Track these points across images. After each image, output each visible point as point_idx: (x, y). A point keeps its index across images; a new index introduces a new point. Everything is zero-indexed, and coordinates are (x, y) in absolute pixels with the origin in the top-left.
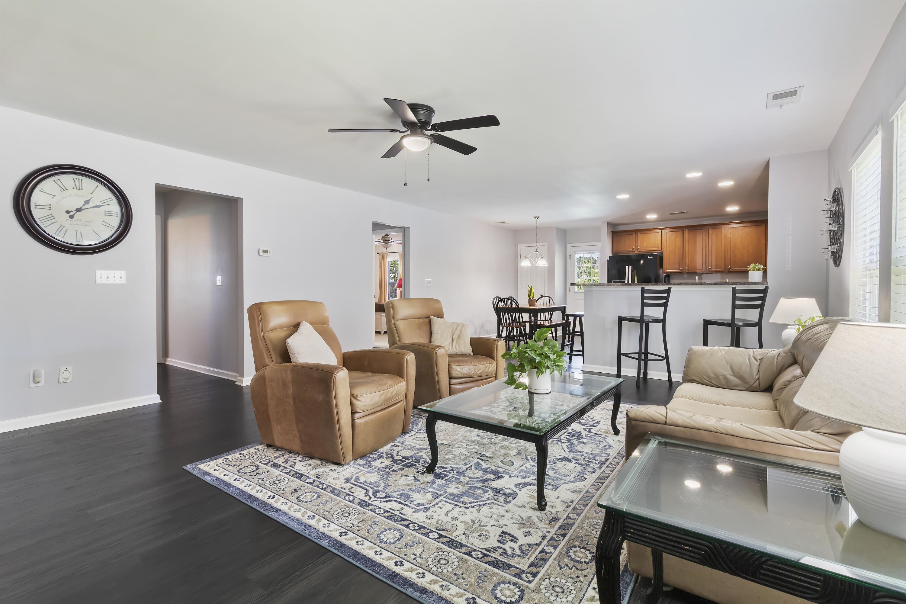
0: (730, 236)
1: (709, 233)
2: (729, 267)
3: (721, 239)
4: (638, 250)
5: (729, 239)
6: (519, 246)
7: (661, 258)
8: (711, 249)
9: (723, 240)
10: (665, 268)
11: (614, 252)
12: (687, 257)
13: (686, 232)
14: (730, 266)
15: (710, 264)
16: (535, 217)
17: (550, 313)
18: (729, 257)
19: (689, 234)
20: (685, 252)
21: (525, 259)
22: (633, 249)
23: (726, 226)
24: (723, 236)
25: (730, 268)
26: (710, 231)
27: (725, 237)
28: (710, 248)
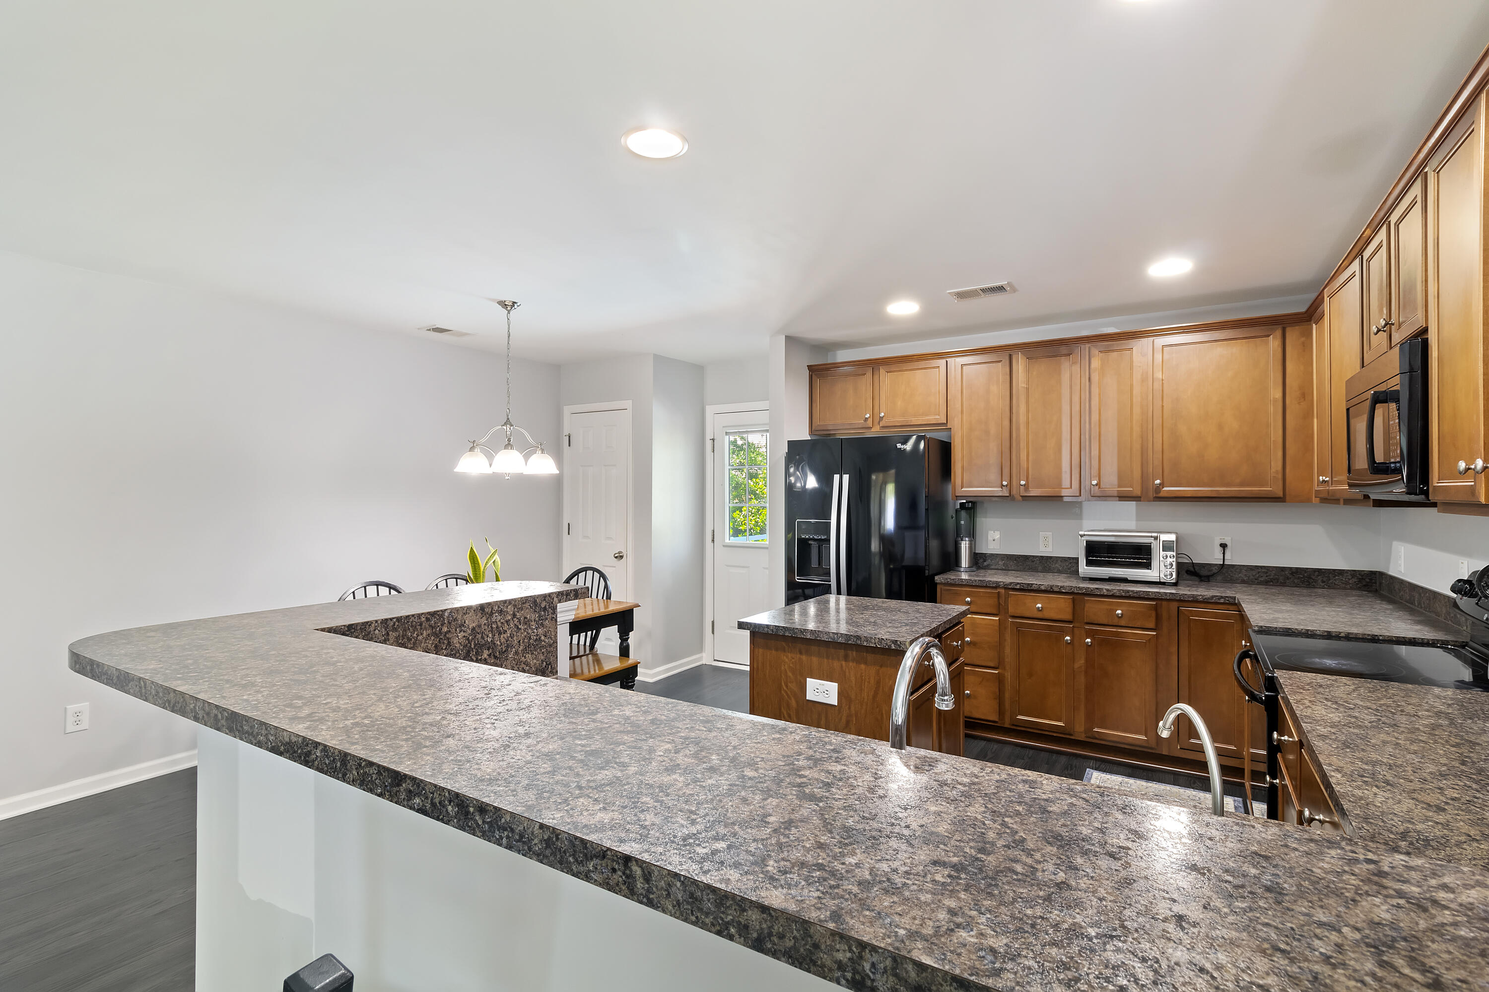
0: (1159, 375)
1: (1093, 366)
2: (1158, 482)
3: (1132, 386)
4: (879, 423)
5: (1157, 386)
6: (567, 410)
7: (945, 449)
8: (1100, 421)
9: (1137, 391)
10: (958, 481)
11: (814, 428)
12: (1023, 445)
13: (1020, 363)
14: (1163, 480)
15: (1095, 471)
16: (503, 304)
17: (589, 633)
18: (1158, 446)
19: (1028, 371)
20: (1018, 429)
21: (506, 447)
22: (866, 419)
23: (1146, 342)
24: (1137, 376)
25: (1162, 485)
26: (1096, 363)
27: (1144, 380)
28: (1095, 417)
